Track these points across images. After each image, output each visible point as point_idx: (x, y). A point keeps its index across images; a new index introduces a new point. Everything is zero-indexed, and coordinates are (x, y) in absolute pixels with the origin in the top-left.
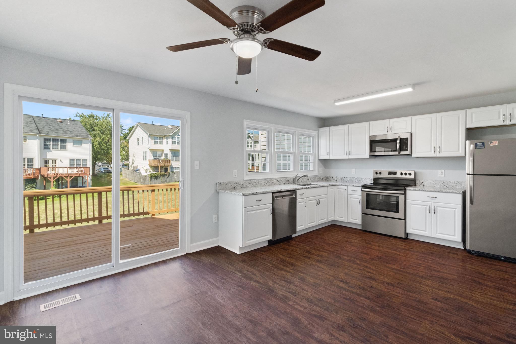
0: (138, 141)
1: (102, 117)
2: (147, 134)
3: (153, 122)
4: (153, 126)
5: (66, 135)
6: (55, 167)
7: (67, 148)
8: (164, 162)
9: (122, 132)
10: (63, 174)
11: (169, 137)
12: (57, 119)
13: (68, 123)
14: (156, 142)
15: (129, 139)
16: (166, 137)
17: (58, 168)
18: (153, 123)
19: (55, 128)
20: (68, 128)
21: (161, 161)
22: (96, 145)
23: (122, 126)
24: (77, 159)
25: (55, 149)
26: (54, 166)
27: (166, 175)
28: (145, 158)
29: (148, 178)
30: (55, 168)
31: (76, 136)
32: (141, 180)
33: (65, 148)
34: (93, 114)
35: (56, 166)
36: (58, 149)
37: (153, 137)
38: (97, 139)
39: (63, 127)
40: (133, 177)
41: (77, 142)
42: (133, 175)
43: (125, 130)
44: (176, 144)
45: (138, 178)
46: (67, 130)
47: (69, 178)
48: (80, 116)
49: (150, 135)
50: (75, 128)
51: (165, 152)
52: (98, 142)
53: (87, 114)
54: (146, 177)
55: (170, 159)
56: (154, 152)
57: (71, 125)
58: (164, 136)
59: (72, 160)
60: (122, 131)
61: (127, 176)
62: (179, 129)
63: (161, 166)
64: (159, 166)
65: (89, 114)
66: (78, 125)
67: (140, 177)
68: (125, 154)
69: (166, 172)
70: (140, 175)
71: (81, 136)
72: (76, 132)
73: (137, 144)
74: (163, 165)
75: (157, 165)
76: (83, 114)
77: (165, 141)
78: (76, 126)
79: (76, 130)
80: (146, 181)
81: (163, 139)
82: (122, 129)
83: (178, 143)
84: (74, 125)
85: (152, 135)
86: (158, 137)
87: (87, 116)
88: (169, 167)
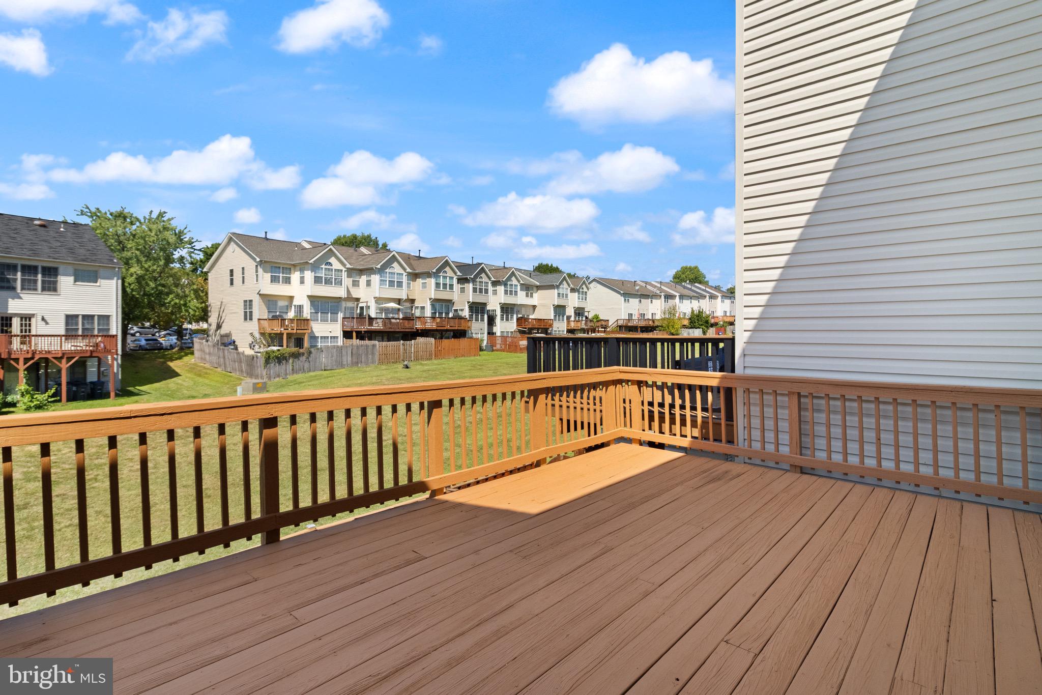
0: (232, 275)
1: (145, 218)
2: (254, 259)
3: (266, 233)
4: (266, 242)
5: (56, 256)
6: (28, 333)
7: (58, 289)
8: (294, 325)
9: (192, 255)
10: (49, 352)
11: (306, 266)
12: (31, 219)
13: (61, 230)
14: (274, 279)
15: (208, 272)
16: (298, 268)
17: (36, 335)
18: (266, 236)
19: (28, 239)
20: (62, 240)
21: (287, 322)
22: (130, 284)
23: (193, 241)
24: (84, 316)
25: (29, 289)
26: (26, 331)
27: (303, 354)
28: (248, 316)
29: (260, 362)
30: (28, 336)
31: (83, 260)
32: (242, 367)
33: (55, 289)
34: (126, 211)
35: (30, 332)
36: (35, 289)
37: (268, 266)
38: (132, 270)
39: (48, 238)
40: (222, 360)
41: (86, 275)
42: (221, 355)
43: (199, 250)
44: (321, 283)
45: (235, 361)
46: (59, 244)
47: (64, 361)
48: (89, 214)
49: (261, 261)
50: (79, 240)
51: (296, 302)
52: (135, 276)
53: (109, 211)
54: (255, 359)
55: (309, 318)
56: (269, 300)
57: (69, 234)
58: (294, 266)
59: (71, 318)
60: (193, 252)
61: (207, 357)
62: (330, 249)
63: (288, 334)
64: (283, 334)
65: (116, 209)
66: (86, 236)
67: (240, 359)
68: (201, 306)
69: (300, 348)
70: (238, 353)
71: (94, 261)
72: (82, 251)
73: (229, 283)
74: (292, 332)
75: (279, 332)
76: (98, 209)
77: (295, 276)
78: (81, 238)
79: (82, 245)
80: (254, 367)
81: (292, 271)
82: (192, 248)
83: (328, 282)
84: (75, 234)
85: (265, 262)
86: (280, 267)
87: (108, 213)
88: (306, 335)
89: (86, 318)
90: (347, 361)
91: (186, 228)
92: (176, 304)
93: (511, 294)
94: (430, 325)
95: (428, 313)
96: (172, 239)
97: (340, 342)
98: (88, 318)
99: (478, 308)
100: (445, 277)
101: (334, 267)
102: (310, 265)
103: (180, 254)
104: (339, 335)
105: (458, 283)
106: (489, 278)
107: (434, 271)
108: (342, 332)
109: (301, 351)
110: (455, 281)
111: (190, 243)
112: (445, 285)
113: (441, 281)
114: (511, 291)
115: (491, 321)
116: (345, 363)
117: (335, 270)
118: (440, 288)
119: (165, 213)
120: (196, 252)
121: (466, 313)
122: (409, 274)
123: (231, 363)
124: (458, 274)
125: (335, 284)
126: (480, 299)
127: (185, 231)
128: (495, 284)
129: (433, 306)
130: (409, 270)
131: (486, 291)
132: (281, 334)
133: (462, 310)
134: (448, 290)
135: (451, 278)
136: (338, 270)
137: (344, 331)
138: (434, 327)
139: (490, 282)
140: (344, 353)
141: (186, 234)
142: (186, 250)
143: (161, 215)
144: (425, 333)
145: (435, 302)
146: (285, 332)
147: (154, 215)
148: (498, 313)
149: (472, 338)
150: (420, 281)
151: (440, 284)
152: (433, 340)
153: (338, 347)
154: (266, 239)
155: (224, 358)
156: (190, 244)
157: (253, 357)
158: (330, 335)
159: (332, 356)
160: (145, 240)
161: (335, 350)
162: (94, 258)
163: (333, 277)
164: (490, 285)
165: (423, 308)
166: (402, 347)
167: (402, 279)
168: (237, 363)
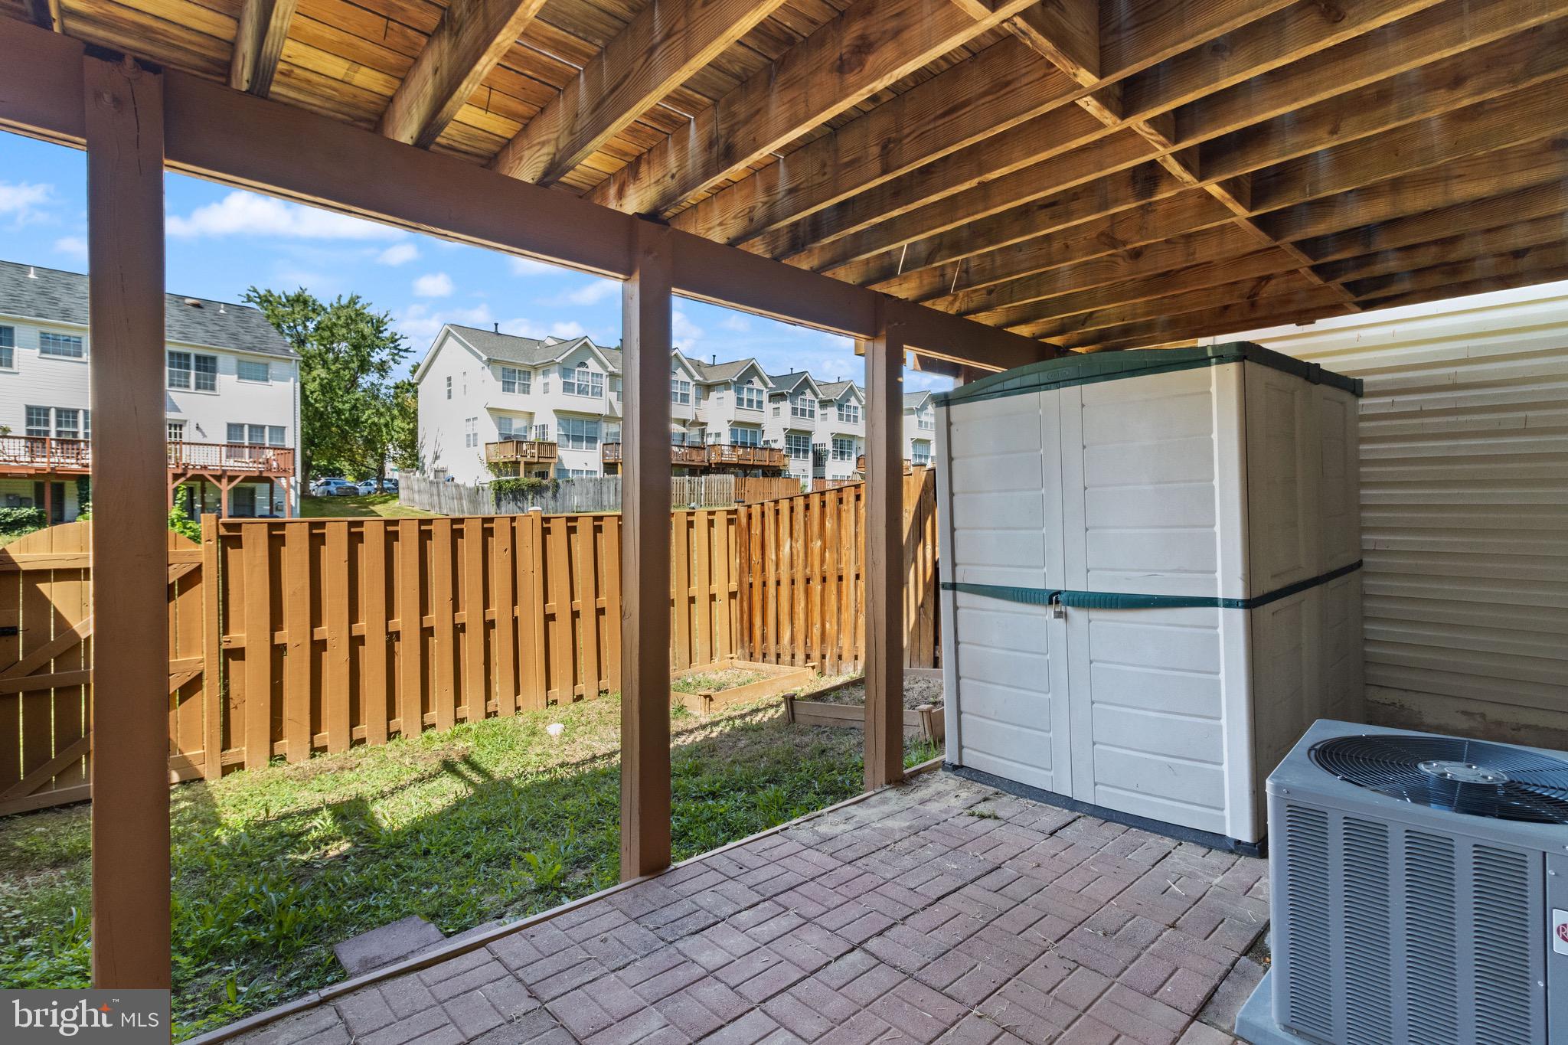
0: (450, 385)
1: (331, 305)
2: (480, 358)
3: (496, 325)
4: (496, 337)
5: (214, 341)
6: (178, 439)
7: (217, 387)
8: (535, 451)
9: (396, 357)
10: (205, 467)
11: (552, 368)
12: (183, 297)
13: (222, 311)
14: (508, 386)
15: (418, 384)
16: (540, 371)
17: (188, 444)
18: (496, 328)
19: (178, 321)
20: (221, 323)
21: (525, 447)
22: (312, 393)
23: (397, 337)
24: (251, 427)
25: (179, 386)
26: (176, 437)
27: (547, 488)
28: (472, 440)
29: (487, 496)
30: (178, 443)
31: (249, 348)
32: (462, 505)
33: (213, 388)
34: (307, 293)
35: (181, 437)
36: (188, 387)
37: (499, 368)
38: (314, 373)
39: (204, 320)
40: (436, 498)
41: (254, 371)
42: (435, 492)
43: (406, 350)
44: (573, 391)
45: (453, 499)
46: (218, 328)
47: (225, 481)
48: (258, 300)
49: (489, 360)
50: (244, 325)
51: (537, 422)
52: (318, 380)
53: (284, 293)
54: (481, 491)
55: (556, 442)
56: (500, 415)
57: (231, 317)
58: (535, 368)
59: (234, 429)
60: (396, 354)
61: (416, 496)
62: (585, 343)
63: (526, 463)
64: (519, 463)
65: (292, 293)
66: (254, 320)
67: (461, 494)
68: (407, 427)
69: (543, 478)
70: (457, 486)
71: (263, 350)
72: (248, 338)
73: (446, 395)
74: (532, 460)
75: (514, 459)
76: (269, 291)
77: (537, 382)
78: (247, 322)
79: (247, 331)
80: (479, 504)
81: (532, 376)
82: (395, 348)
83: (582, 391)
84: (239, 317)
85: (495, 361)
86: (514, 371)
87: (283, 297)
88: (552, 465)
89: (254, 430)
90: (609, 501)
91: (386, 316)
92: (374, 423)
93: (848, 420)
94: (729, 456)
95: (726, 439)
96: (367, 330)
97: (600, 474)
98: (257, 429)
99: (798, 440)
100: (750, 390)
101: (590, 370)
102: (557, 366)
103: (380, 357)
104: (597, 469)
105: (770, 402)
106: (816, 394)
107: (735, 379)
108: (602, 465)
109: (544, 482)
110: (765, 397)
111: (394, 341)
112: (750, 401)
113: (745, 395)
114: (848, 416)
115: (819, 460)
116: (606, 503)
117: (593, 374)
118: (743, 405)
119: (358, 297)
120: (401, 353)
121: (781, 444)
122: (698, 384)
123: (448, 501)
124: (769, 386)
125: (593, 395)
126: (802, 424)
127: (385, 320)
128: (824, 404)
129: (733, 432)
130: (697, 377)
131: (812, 414)
132: (517, 463)
133: (775, 441)
134: (755, 408)
135: (760, 392)
136: (597, 374)
137: (605, 464)
138: (735, 460)
139: (817, 401)
140: (605, 489)
141: (386, 324)
142: (387, 351)
143: (353, 301)
144: (722, 468)
145: (736, 425)
146: (522, 460)
147: (344, 301)
148: (830, 447)
149: (789, 477)
150: (713, 395)
151: (742, 399)
152: (732, 478)
153: (596, 480)
154: (497, 333)
155: (439, 495)
156: (392, 342)
157: (478, 490)
158: (585, 469)
159: (587, 493)
160: (331, 332)
161: (591, 484)
162: (263, 346)
163: (590, 384)
164: (817, 405)
165: (718, 435)
166: (687, 485)
167: (688, 390)
168: (455, 501)
